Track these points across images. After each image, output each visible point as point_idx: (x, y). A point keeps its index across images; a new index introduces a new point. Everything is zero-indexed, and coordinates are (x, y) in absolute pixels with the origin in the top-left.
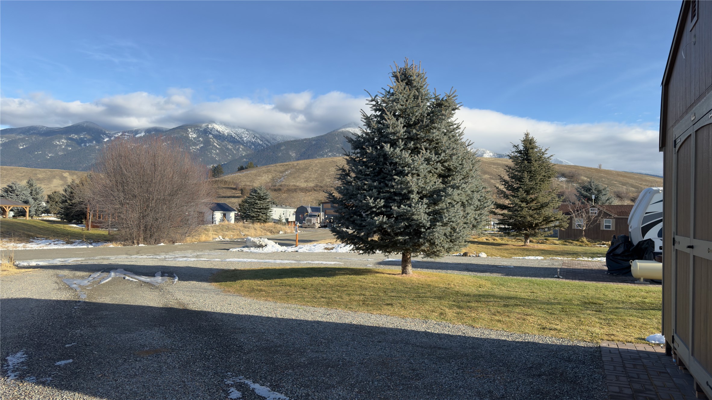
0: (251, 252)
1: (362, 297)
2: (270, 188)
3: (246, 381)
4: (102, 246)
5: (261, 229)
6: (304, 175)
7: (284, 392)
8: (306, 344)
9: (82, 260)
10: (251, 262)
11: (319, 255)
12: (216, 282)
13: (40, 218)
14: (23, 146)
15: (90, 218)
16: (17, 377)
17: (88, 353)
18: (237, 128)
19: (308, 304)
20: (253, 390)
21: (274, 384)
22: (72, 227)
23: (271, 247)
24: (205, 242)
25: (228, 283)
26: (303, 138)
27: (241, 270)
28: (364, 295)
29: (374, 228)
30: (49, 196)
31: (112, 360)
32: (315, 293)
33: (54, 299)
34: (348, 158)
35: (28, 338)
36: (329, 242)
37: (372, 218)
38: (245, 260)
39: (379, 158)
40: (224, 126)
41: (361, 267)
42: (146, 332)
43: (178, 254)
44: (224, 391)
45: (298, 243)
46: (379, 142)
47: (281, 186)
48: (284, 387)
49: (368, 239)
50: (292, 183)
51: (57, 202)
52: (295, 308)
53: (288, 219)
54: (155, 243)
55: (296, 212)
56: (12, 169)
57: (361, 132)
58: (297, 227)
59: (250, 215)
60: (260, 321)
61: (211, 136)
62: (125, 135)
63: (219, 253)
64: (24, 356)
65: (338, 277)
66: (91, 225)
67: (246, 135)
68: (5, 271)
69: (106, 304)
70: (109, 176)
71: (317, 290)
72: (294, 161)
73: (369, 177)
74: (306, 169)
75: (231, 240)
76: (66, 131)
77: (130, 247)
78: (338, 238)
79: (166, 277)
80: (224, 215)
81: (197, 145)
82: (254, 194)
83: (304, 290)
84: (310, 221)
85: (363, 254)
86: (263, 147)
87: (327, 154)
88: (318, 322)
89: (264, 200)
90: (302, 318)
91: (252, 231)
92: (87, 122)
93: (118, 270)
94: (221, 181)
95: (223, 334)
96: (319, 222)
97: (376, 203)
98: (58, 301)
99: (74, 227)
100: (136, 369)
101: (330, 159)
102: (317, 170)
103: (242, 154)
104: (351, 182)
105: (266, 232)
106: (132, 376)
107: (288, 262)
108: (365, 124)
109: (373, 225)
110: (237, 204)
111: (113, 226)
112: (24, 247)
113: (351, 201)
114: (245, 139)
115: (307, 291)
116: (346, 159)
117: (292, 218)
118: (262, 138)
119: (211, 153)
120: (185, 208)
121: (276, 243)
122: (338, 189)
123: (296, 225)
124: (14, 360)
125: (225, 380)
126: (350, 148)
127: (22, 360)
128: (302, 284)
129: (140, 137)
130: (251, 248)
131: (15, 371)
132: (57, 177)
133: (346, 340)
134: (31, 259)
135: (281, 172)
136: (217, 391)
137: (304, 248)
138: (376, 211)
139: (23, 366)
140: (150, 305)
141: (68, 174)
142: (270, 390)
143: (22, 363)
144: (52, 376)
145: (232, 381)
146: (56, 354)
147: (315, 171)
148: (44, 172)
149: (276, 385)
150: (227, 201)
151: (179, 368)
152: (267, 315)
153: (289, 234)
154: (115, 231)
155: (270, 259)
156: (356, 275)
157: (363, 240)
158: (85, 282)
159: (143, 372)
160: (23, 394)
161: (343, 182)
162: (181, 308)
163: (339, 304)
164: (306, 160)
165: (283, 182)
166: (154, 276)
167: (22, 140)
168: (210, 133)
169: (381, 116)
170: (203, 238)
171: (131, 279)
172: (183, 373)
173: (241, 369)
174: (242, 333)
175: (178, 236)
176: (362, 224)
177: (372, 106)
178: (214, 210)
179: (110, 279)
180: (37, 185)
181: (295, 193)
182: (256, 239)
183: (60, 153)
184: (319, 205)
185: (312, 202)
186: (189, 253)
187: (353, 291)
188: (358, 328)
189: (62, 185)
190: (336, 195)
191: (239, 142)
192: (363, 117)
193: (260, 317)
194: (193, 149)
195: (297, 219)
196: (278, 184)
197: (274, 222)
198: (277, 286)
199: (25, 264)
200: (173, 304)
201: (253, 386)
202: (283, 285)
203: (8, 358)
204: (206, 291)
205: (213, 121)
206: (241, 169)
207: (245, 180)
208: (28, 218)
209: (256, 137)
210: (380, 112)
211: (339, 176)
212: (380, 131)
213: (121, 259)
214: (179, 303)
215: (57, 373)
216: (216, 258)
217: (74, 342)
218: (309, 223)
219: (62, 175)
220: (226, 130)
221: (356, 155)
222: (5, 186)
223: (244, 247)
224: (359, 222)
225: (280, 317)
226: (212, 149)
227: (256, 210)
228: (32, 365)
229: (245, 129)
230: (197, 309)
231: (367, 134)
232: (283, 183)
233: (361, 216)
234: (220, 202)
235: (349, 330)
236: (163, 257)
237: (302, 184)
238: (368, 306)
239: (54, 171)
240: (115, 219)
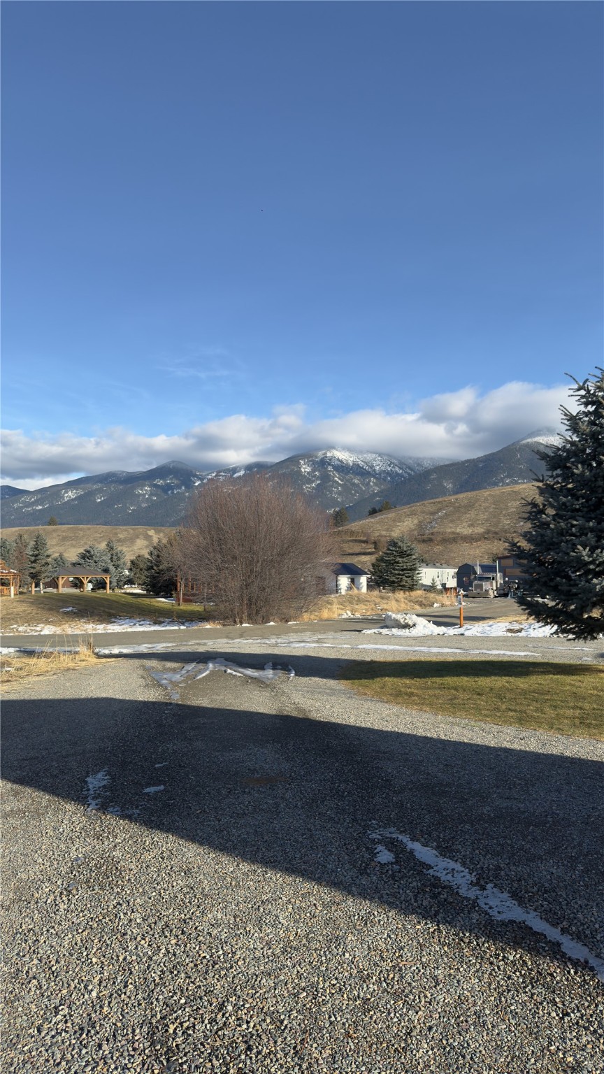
0: (393, 635)
1: (578, 711)
2: (416, 539)
3: (400, 837)
4: (195, 627)
5: (406, 601)
6: (468, 516)
7: (460, 860)
8: (489, 784)
9: (173, 646)
10: (394, 650)
11: (499, 641)
12: (347, 680)
13: (123, 591)
14: (101, 498)
15: (181, 587)
16: (99, 806)
17: (183, 778)
18: (365, 453)
19: (488, 719)
20: (412, 852)
21: (444, 846)
22: (160, 602)
23: (422, 628)
24: (327, 620)
25: (364, 681)
26: (463, 459)
27: (380, 662)
28: (581, 708)
29: (592, 597)
30: (132, 562)
31: (213, 790)
32: (497, 702)
33: (140, 699)
34: (540, 484)
35: (110, 753)
36: (514, 619)
37: (588, 581)
38: (385, 647)
39: (596, 480)
40: (347, 453)
41: (572, 662)
42: (256, 749)
43: (293, 637)
44: (367, 849)
45: (463, 622)
46: (595, 456)
47: (432, 534)
48: (458, 851)
49: (582, 615)
50: (449, 529)
51: (141, 570)
52: (467, 725)
53: (445, 584)
54: (262, 622)
55: (458, 573)
56: (89, 529)
57: (562, 441)
58: (461, 597)
59: (388, 579)
60: (414, 742)
61: (330, 468)
62: (220, 475)
63: (348, 636)
64: (106, 777)
65: (534, 677)
66: (183, 599)
67: (378, 462)
68: (84, 661)
69: (204, 707)
70: (202, 532)
71: (500, 697)
72: (450, 495)
73: (580, 513)
74: (470, 506)
75: (364, 617)
76: (150, 476)
77: (231, 627)
78: (530, 614)
79: (279, 671)
80: (353, 581)
81: (313, 482)
82: (394, 549)
83: (479, 697)
84: (481, 586)
85: (574, 639)
86: (404, 478)
87: (502, 481)
88: (506, 750)
89: (408, 556)
90: (480, 742)
91: (393, 604)
92: (173, 462)
93: (218, 660)
94: (346, 532)
95: (361, 760)
96: (495, 588)
97: (595, 555)
98: (145, 702)
99: (162, 602)
100: (244, 806)
101: (508, 489)
102: (488, 507)
103: (373, 491)
104: (548, 524)
105: (413, 604)
106: (240, 816)
107: (450, 650)
108: (568, 428)
109: (591, 592)
110: (369, 563)
111: (209, 599)
112: (105, 630)
113: (550, 555)
114: (378, 467)
115: (484, 698)
116: (538, 487)
117: (452, 583)
118: (402, 465)
119: (331, 492)
120: (300, 571)
121: (429, 621)
122: (525, 535)
123: (457, 595)
124: (96, 783)
125: (370, 832)
126: (545, 468)
127: (104, 783)
128: (474, 686)
129: (239, 477)
130: (393, 629)
131: (97, 798)
132: (141, 536)
133: (556, 782)
134: (113, 645)
135: (433, 513)
136: (358, 849)
137: (474, 629)
138: (595, 569)
139: (105, 792)
140: (259, 711)
141: (153, 531)
142: (438, 854)
143: (104, 787)
144: (140, 807)
145: (380, 835)
146: (143, 777)
147: (485, 509)
148: (126, 530)
149: (447, 847)
150: (355, 560)
151: (302, 808)
152: (424, 734)
153: (448, 608)
154: (212, 606)
155: (422, 646)
156: (565, 675)
157: (574, 617)
158: (177, 677)
159: (255, 810)
160: (106, 831)
161: (535, 523)
162: (301, 717)
163: (539, 723)
164: (469, 493)
165: (435, 528)
166: (263, 669)
167: (100, 491)
168: (329, 464)
169: (596, 413)
170: (325, 614)
171: (234, 673)
172: (308, 816)
173: (391, 816)
174: (388, 759)
175: (292, 612)
176: (570, 591)
177: (579, 397)
178: (337, 574)
179: (208, 672)
180: (119, 548)
181: (454, 543)
182: (399, 616)
183: (144, 505)
184: (494, 561)
185: (481, 557)
186: (307, 636)
187: (562, 701)
188: (575, 763)
189: (147, 547)
190: (524, 544)
191: (369, 473)
192: (565, 417)
193: (414, 736)
194: (307, 488)
195: (460, 584)
196: (427, 532)
197: (425, 590)
198: (436, 688)
199: (106, 652)
200: (289, 710)
201: (411, 845)
202: (444, 688)
203: (88, 779)
204: (333, 692)
205: (331, 447)
206: (373, 512)
207: (379, 528)
208: (109, 591)
209: (393, 463)
210: (594, 407)
211: (526, 515)
212: (596, 437)
213: (221, 645)
214: (298, 709)
215: (146, 803)
216: (345, 644)
217: (165, 762)
218: (479, 590)
219: (147, 534)
220: (351, 457)
221: (554, 479)
222: (82, 550)
223: (382, 628)
224: (565, 588)
225: (443, 738)
226: (332, 486)
227: (396, 572)
228: (116, 791)
229: (376, 454)
230: (322, 720)
231: (573, 443)
232: (435, 530)
233: (568, 578)
234: (346, 562)
235: (560, 766)
236: (273, 641)
237: (466, 531)
238: (589, 727)
239: (137, 528)
240: (211, 589)
